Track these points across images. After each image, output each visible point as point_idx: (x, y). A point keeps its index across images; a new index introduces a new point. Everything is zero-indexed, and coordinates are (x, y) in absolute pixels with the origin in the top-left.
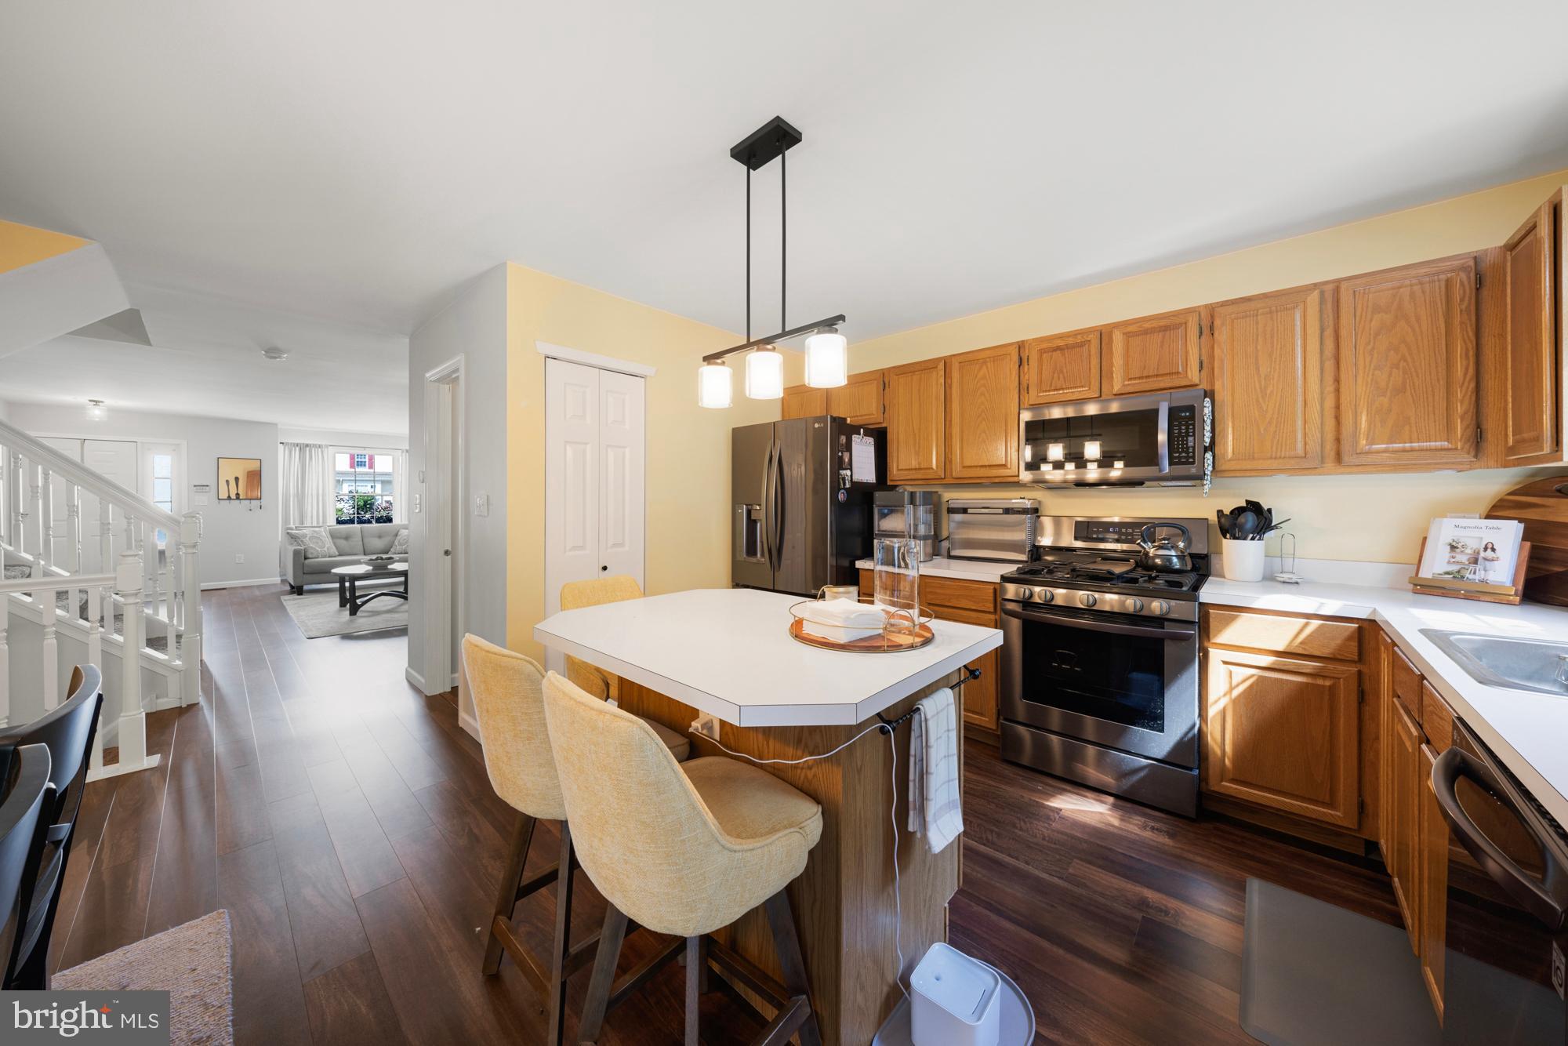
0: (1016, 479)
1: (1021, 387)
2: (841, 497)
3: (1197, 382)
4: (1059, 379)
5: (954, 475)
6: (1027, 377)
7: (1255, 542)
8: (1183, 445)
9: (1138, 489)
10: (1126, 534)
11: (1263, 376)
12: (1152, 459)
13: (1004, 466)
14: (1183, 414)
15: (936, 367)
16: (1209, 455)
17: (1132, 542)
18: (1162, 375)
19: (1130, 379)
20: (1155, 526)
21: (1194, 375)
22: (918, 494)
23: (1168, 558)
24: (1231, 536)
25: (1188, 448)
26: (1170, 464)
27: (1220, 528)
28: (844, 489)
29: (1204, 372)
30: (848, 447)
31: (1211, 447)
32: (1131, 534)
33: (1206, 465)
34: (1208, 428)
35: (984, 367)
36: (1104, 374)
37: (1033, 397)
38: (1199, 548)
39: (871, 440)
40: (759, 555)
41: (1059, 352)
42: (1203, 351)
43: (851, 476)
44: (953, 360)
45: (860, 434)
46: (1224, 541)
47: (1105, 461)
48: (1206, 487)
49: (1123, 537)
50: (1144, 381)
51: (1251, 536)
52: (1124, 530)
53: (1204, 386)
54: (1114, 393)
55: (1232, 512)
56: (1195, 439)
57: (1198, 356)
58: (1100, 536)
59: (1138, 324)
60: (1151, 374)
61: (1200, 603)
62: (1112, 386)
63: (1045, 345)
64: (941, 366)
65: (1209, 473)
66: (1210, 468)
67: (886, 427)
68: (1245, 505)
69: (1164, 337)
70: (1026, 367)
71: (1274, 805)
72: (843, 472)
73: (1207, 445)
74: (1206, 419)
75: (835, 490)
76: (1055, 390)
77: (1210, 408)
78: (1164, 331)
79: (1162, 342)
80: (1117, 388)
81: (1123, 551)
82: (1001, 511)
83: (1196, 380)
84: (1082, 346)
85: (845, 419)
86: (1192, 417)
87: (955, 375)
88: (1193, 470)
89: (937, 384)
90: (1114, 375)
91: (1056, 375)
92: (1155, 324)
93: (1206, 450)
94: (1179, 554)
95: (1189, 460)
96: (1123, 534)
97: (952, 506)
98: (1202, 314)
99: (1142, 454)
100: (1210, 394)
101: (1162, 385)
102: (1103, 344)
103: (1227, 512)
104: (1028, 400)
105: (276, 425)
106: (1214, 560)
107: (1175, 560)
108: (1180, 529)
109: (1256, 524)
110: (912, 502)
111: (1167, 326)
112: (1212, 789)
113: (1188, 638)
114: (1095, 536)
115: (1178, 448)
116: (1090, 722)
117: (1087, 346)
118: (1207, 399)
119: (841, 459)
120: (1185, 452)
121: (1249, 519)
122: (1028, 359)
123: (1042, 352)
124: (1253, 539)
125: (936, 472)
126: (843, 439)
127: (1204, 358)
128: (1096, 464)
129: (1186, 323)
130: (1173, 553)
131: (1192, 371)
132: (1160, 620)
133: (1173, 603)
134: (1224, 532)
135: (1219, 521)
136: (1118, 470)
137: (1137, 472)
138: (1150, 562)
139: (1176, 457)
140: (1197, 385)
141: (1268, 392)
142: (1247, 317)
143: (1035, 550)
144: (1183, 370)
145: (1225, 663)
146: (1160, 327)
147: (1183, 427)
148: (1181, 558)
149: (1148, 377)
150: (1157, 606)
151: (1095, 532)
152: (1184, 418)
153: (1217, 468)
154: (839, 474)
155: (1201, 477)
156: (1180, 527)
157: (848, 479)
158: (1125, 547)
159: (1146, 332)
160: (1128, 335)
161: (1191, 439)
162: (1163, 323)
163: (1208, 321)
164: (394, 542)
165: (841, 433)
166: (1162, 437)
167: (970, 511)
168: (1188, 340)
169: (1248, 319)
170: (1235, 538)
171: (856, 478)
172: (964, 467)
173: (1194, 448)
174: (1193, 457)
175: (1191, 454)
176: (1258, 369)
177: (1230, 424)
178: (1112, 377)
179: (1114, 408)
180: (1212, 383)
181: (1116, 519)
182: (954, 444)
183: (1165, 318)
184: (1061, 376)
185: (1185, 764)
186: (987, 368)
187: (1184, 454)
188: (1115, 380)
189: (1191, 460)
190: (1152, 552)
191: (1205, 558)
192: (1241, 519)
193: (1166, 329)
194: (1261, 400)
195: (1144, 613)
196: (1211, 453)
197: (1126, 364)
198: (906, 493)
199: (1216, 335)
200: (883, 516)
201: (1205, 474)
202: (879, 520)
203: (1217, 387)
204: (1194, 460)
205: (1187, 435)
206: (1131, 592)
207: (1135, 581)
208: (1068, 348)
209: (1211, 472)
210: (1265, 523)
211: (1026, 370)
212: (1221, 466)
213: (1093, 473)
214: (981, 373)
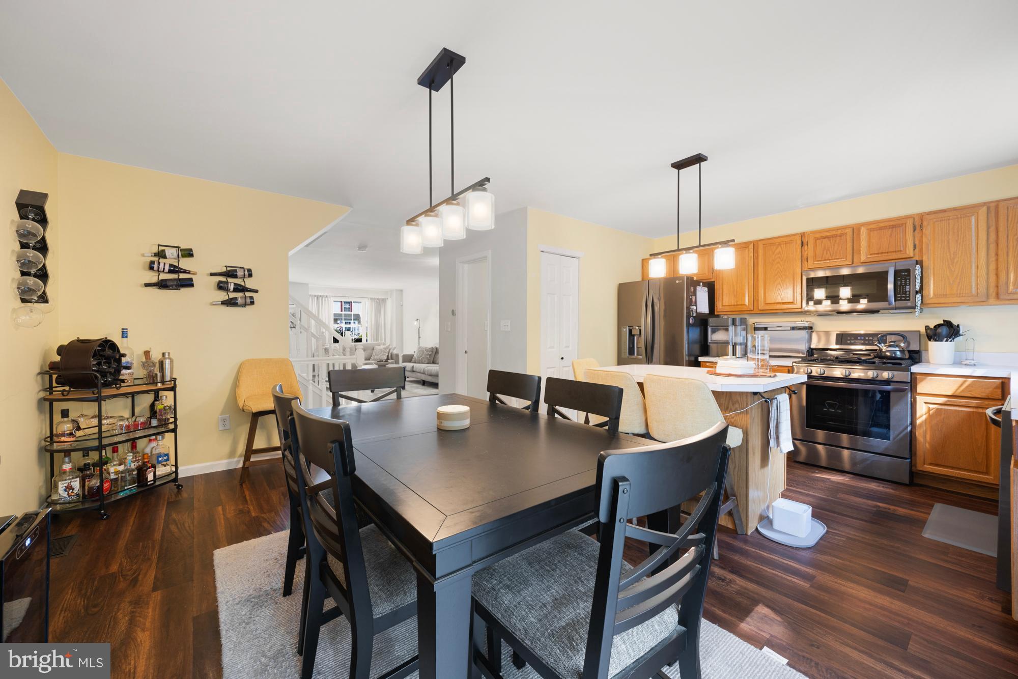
0: (800, 310)
1: (803, 258)
2: (691, 321)
3: (912, 255)
4: (827, 254)
5: (760, 308)
6: (806, 253)
7: (948, 343)
8: (903, 290)
9: (875, 315)
10: (869, 340)
11: (952, 253)
12: (884, 297)
13: (792, 303)
14: (903, 274)
15: (748, 247)
16: (919, 296)
17: (872, 344)
18: (891, 252)
19: (871, 254)
20: (886, 335)
21: (910, 252)
22: (737, 320)
23: (894, 352)
24: (933, 340)
25: (906, 292)
26: (895, 300)
27: (927, 336)
28: (692, 316)
29: (917, 250)
30: (695, 294)
31: (921, 291)
32: (872, 340)
33: (917, 301)
34: (918, 281)
35: (780, 247)
36: (855, 251)
37: (811, 264)
38: (914, 347)
39: (706, 289)
40: (635, 354)
41: (827, 239)
42: (916, 239)
43: (696, 309)
44: (759, 243)
45: (700, 286)
46: (929, 342)
47: (854, 299)
48: (917, 313)
49: (867, 342)
50: (880, 255)
51: (945, 339)
52: (867, 338)
53: (917, 258)
54: (862, 262)
55: (935, 327)
56: (910, 287)
57: (912, 242)
58: (852, 342)
59: (877, 224)
60: (884, 251)
61: (911, 373)
62: (860, 258)
63: (818, 235)
64: (751, 246)
65: (919, 305)
66: (920, 303)
67: (714, 282)
68: (943, 323)
69: (892, 231)
70: (806, 247)
71: (954, 475)
72: (692, 307)
73: (918, 290)
74: (917, 276)
75: (688, 317)
76: (825, 260)
77: (920, 270)
78: (892, 228)
79: (891, 235)
80: (863, 259)
81: (867, 350)
82: (789, 328)
83: (911, 255)
84: (841, 236)
85: (693, 278)
86: (909, 275)
87: (761, 252)
88: (909, 304)
89: (749, 257)
90: (861, 252)
91: (825, 252)
92: (887, 224)
93: (917, 292)
94: (901, 349)
95: (907, 298)
96: (867, 340)
97: (757, 326)
98: (916, 219)
99: (879, 295)
100: (919, 262)
101: (891, 258)
102: (855, 234)
103: (932, 326)
104: (808, 266)
105: (307, 284)
106: (924, 354)
107: (898, 353)
108: (903, 337)
109: (949, 332)
110: (734, 323)
111: (894, 225)
112: (919, 469)
113: (904, 390)
114: (849, 342)
115: (900, 292)
116: (845, 438)
117: (844, 236)
118: (918, 266)
119: (691, 300)
120: (904, 294)
121: (944, 330)
122: (807, 243)
123: (816, 239)
124: (947, 341)
125: (748, 307)
126: (692, 289)
127: (917, 243)
128: (846, 301)
129: (905, 224)
130: (897, 349)
131: (909, 250)
132: (888, 382)
133: (895, 373)
134: (930, 338)
135: (926, 332)
136: (863, 304)
137: (875, 305)
138: (883, 354)
139: (899, 297)
140: (912, 257)
141: (955, 261)
142: (942, 220)
143: (810, 351)
144: (903, 249)
145: (926, 403)
146: (890, 226)
147: (903, 281)
148: (902, 351)
149: (882, 253)
150: (886, 375)
151: (849, 340)
152: (903, 276)
153: (924, 302)
154: (690, 308)
155: (914, 307)
156: (902, 335)
157: (694, 311)
158: (868, 347)
159: (881, 228)
160: (870, 231)
161: (908, 287)
162: (892, 223)
163: (919, 223)
164: (372, 354)
165: (691, 286)
166: (890, 286)
167: (769, 329)
168: (907, 233)
169: (943, 222)
170: (936, 340)
171: (699, 311)
172: (766, 304)
173: (910, 292)
174: (909, 297)
175: (908, 295)
176: (949, 249)
177: (932, 279)
178: (860, 253)
179: (861, 270)
180: (922, 256)
181: (862, 332)
182: (759, 291)
183: (892, 221)
184: (828, 252)
185: (902, 456)
186: (781, 248)
187: (903, 295)
188: (862, 255)
189: (908, 298)
190: (884, 349)
191: (918, 352)
192: (939, 330)
193: (893, 227)
194: (951, 266)
195: (879, 378)
196: (920, 294)
197: (869, 246)
198: (730, 319)
199: (924, 230)
200: (714, 332)
201: (916, 306)
202: (712, 334)
203: (925, 258)
204: (910, 298)
205: (906, 285)
206: (871, 368)
207: (874, 363)
208: (832, 237)
209: (921, 304)
210: (954, 332)
211: (806, 249)
212: (926, 301)
213: (844, 306)
214: (777, 251)
